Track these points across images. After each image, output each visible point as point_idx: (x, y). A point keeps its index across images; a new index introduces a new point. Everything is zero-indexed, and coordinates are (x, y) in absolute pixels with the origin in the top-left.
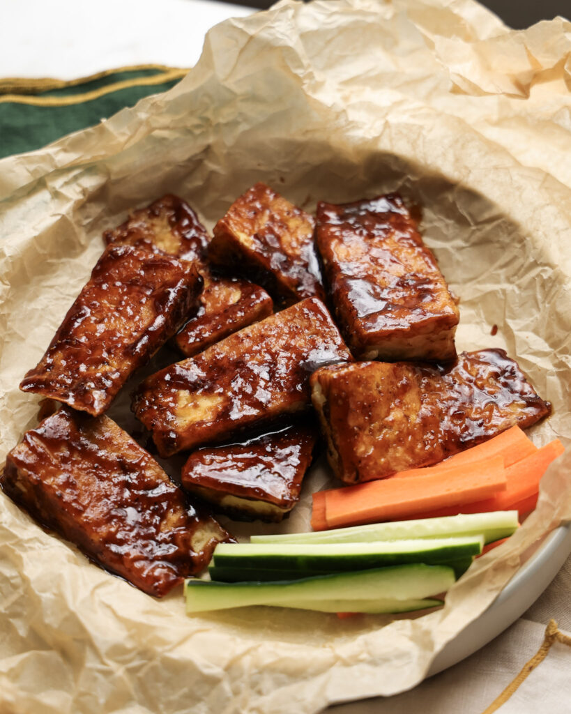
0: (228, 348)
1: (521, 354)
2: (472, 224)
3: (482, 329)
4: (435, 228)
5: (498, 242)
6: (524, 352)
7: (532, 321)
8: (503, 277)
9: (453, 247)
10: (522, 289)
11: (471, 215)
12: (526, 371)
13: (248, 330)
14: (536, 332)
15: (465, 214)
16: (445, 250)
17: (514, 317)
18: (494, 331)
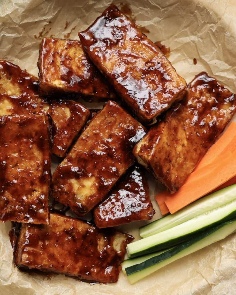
0: (81, 147)
1: (215, 73)
2: (161, 8)
3: (188, 62)
4: (140, 14)
5: (179, 15)
6: (217, 72)
7: (215, 54)
8: (189, 32)
9: (155, 23)
10: (204, 39)
11: (159, 5)
12: (222, 81)
13: (85, 133)
14: (218, 59)
15: (155, 4)
16: (151, 26)
17: (204, 54)
18: (195, 62)
